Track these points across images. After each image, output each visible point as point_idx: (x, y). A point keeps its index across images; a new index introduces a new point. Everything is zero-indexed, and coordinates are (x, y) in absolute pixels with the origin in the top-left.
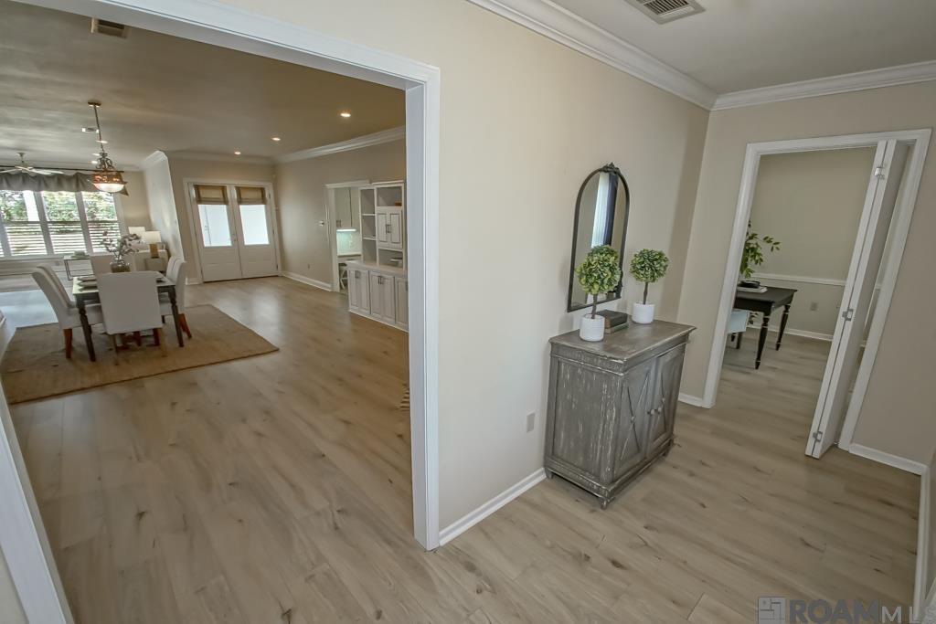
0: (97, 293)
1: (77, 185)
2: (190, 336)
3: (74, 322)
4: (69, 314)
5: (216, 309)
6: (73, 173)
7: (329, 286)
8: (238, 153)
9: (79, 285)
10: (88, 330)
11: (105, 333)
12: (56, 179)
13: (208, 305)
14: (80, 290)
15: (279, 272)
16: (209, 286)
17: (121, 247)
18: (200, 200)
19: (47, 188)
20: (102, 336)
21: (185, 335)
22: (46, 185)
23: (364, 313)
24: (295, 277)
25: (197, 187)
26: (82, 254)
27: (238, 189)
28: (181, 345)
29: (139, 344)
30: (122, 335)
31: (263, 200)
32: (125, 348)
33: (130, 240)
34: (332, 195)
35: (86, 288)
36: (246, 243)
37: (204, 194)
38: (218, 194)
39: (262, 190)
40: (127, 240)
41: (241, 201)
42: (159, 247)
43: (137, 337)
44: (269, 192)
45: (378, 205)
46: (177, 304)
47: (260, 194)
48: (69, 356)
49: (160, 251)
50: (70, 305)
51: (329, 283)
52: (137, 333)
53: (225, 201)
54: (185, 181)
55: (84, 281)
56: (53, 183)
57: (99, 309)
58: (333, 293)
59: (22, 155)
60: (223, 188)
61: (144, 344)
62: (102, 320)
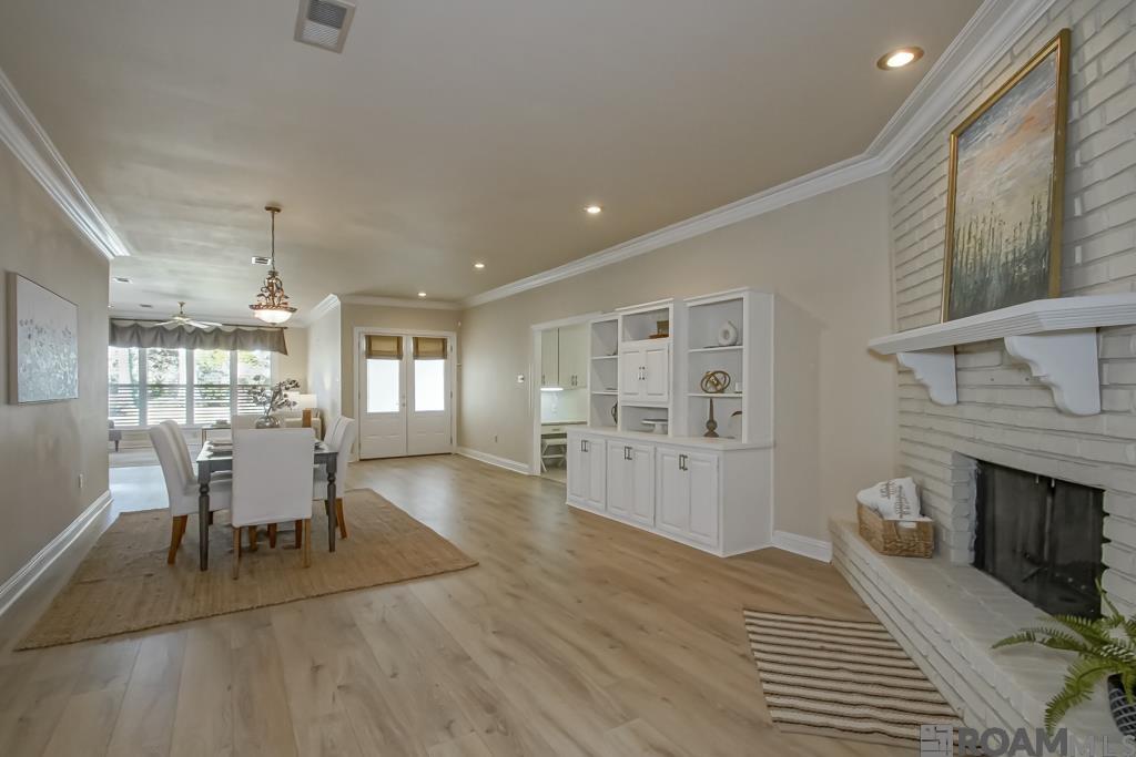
0: (231, 461)
1: (235, 342)
2: (344, 535)
3: (189, 506)
4: (186, 492)
5: (379, 496)
6: (234, 328)
7: (526, 466)
8: (422, 295)
9: (209, 449)
10: (208, 518)
11: (230, 526)
12: (213, 336)
13: (367, 490)
14: (209, 457)
15: (454, 449)
16: (366, 466)
17: (274, 398)
18: (370, 354)
19: (202, 345)
20: (225, 530)
21: (338, 533)
22: (201, 341)
23: (596, 508)
24: (474, 454)
25: (369, 339)
26: (224, 422)
27: (416, 341)
28: (332, 549)
29: (273, 545)
30: (252, 528)
31: (443, 354)
32: (253, 549)
33: (287, 389)
34: (538, 340)
35: (216, 454)
36: (417, 409)
37: (377, 346)
38: (392, 346)
39: (444, 341)
40: (283, 388)
41: (417, 355)
42: (312, 415)
43: (271, 531)
44: (452, 344)
45: (624, 341)
46: (336, 483)
47: (441, 346)
48: (171, 561)
49: (312, 419)
50: (190, 480)
51: (527, 463)
52: (272, 526)
53: (399, 356)
54: (357, 330)
55: (216, 445)
56: (210, 340)
57: (229, 486)
58: (531, 477)
59: (182, 305)
60: (399, 340)
61: (279, 545)
62: (229, 505)
